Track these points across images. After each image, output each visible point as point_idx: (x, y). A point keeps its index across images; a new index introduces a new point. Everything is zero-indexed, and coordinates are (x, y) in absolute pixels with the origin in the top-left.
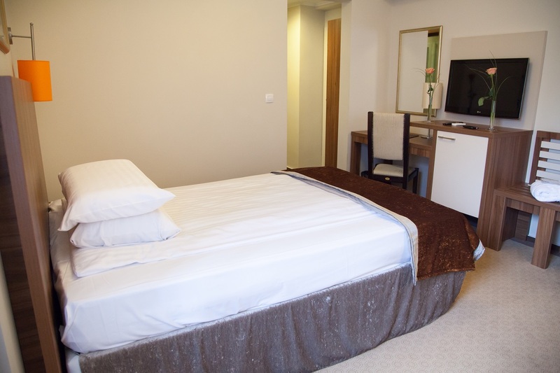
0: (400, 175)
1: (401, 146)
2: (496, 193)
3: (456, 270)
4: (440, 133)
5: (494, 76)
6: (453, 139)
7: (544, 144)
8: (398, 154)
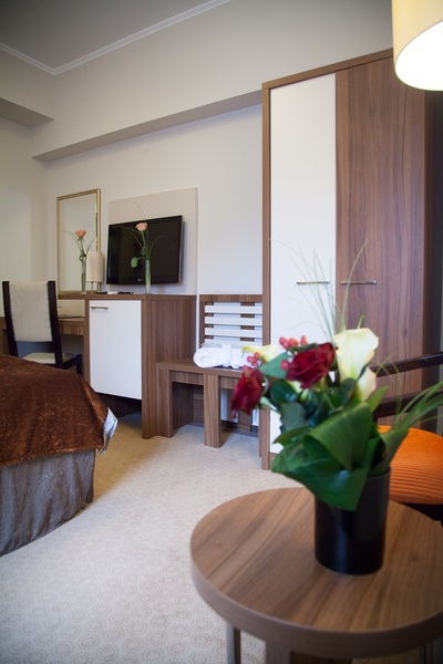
0: (53, 361)
1: (48, 323)
2: (159, 366)
3: (70, 450)
4: (93, 303)
5: (145, 232)
6: (106, 308)
7: (208, 309)
8: (45, 334)
